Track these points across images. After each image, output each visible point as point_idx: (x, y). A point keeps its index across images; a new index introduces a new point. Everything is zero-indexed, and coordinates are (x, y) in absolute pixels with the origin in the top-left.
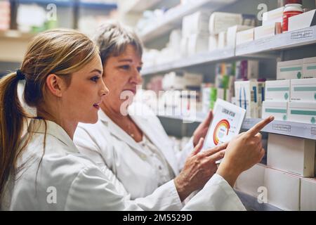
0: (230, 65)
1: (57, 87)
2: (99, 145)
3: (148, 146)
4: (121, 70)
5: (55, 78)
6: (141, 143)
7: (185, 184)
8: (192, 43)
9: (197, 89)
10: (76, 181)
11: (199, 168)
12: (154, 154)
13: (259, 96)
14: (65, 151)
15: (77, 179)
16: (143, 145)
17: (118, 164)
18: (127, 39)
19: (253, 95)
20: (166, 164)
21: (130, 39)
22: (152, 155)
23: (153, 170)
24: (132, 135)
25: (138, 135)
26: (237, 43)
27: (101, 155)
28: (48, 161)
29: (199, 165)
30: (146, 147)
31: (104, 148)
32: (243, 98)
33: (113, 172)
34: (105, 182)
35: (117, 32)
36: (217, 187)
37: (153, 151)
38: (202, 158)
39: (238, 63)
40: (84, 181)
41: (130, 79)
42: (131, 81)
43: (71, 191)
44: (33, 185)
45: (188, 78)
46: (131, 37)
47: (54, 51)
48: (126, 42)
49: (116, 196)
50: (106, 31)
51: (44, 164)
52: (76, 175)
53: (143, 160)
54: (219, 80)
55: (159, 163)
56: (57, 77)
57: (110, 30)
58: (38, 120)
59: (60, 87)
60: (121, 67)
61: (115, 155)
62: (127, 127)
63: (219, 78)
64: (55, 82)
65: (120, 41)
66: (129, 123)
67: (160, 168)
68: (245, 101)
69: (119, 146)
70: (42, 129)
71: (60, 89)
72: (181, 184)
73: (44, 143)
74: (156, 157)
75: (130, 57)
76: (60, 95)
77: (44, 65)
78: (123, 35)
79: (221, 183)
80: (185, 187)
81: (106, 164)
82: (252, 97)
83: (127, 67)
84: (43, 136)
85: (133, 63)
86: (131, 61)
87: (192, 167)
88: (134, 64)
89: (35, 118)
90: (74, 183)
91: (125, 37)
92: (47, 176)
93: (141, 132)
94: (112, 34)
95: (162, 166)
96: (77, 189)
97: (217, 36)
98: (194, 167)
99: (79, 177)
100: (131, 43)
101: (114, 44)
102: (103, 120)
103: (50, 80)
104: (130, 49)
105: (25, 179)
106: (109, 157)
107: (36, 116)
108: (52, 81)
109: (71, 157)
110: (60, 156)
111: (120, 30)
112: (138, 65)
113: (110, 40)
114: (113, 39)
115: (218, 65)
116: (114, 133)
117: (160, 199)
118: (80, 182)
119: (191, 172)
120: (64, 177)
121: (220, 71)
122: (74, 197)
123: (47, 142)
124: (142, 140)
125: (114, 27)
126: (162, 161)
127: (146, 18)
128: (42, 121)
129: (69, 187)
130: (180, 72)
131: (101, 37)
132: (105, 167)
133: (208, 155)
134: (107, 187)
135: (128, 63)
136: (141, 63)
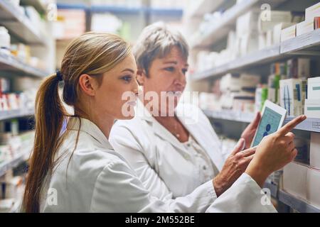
0: (282, 65)
1: (89, 86)
2: (142, 144)
3: (193, 146)
4: (166, 71)
5: (87, 78)
6: (186, 143)
7: (223, 184)
8: (244, 44)
9: (253, 90)
10: (102, 175)
11: (237, 168)
12: (200, 155)
13: (302, 94)
14: (95, 147)
15: (102, 173)
16: (189, 145)
17: (160, 163)
18: (172, 41)
19: (297, 93)
20: (211, 165)
21: (174, 40)
22: (196, 156)
23: (197, 170)
24: (178, 136)
25: (185, 136)
26: (282, 40)
27: (143, 154)
28: (78, 156)
29: (237, 166)
30: (191, 147)
31: (146, 147)
32: (287, 97)
33: (156, 171)
34: (130, 177)
35: (162, 35)
36: (244, 186)
37: (198, 151)
38: (240, 158)
39: (290, 62)
40: (109, 175)
41: (174, 81)
42: (176, 83)
43: (97, 185)
44: (64, 178)
45: (244, 79)
46: (176, 39)
47: (86, 52)
48: (171, 44)
49: (141, 191)
50: (152, 34)
51: (74, 158)
52: (101, 169)
53: (187, 160)
54: (272, 79)
55: (204, 163)
56: (89, 77)
57: (156, 33)
58: (74, 118)
59: (92, 86)
60: (165, 69)
61: (157, 154)
62: (174, 127)
63: (272, 77)
64: (88, 82)
65: (165, 43)
66: (176, 124)
67: (205, 168)
68: (289, 99)
69: (161, 146)
70: (77, 126)
71: (92, 89)
72: (219, 184)
73: (77, 140)
74: (201, 157)
75: (175, 59)
76: (93, 95)
77: (78, 65)
78: (168, 38)
79: (250, 182)
80: (222, 187)
81: (149, 164)
82: (295, 96)
83: (171, 69)
84: (76, 132)
85: (178, 65)
86: (175, 63)
87: (230, 167)
88: (180, 66)
89: (72, 116)
90: (100, 177)
91: (170, 39)
92: (77, 170)
93: (187, 133)
94: (158, 36)
95: (207, 167)
96: (102, 183)
97: (265, 34)
98: (232, 167)
99: (104, 171)
100: (175, 45)
101: (159, 46)
102: (148, 120)
103: (83, 80)
104: (175, 51)
105: (59, 173)
106: (151, 156)
107: (73, 114)
108: (85, 81)
109: (99, 152)
110: (89, 152)
111: (165, 32)
112: (183, 67)
113: (155, 42)
114: (158, 42)
115: (273, 65)
116: (158, 133)
117: (199, 198)
118: (105, 176)
119: (229, 172)
120: (91, 171)
121: (275, 71)
122: (99, 191)
123: (79, 138)
124: (187, 140)
125: (160, 30)
126: (207, 161)
127: (207, 21)
128: (78, 119)
129: (95, 181)
130: (236, 73)
131: (147, 39)
132: (147, 166)
133: (246, 156)
134: (132, 182)
135: (173, 65)
136: (187, 65)
